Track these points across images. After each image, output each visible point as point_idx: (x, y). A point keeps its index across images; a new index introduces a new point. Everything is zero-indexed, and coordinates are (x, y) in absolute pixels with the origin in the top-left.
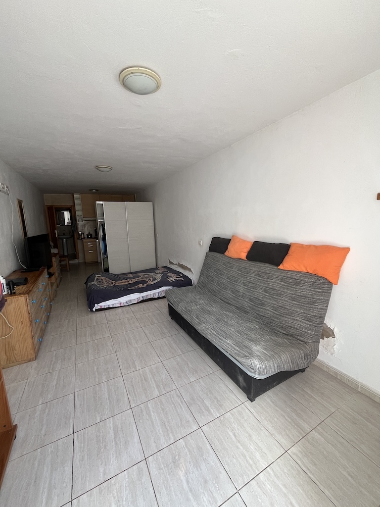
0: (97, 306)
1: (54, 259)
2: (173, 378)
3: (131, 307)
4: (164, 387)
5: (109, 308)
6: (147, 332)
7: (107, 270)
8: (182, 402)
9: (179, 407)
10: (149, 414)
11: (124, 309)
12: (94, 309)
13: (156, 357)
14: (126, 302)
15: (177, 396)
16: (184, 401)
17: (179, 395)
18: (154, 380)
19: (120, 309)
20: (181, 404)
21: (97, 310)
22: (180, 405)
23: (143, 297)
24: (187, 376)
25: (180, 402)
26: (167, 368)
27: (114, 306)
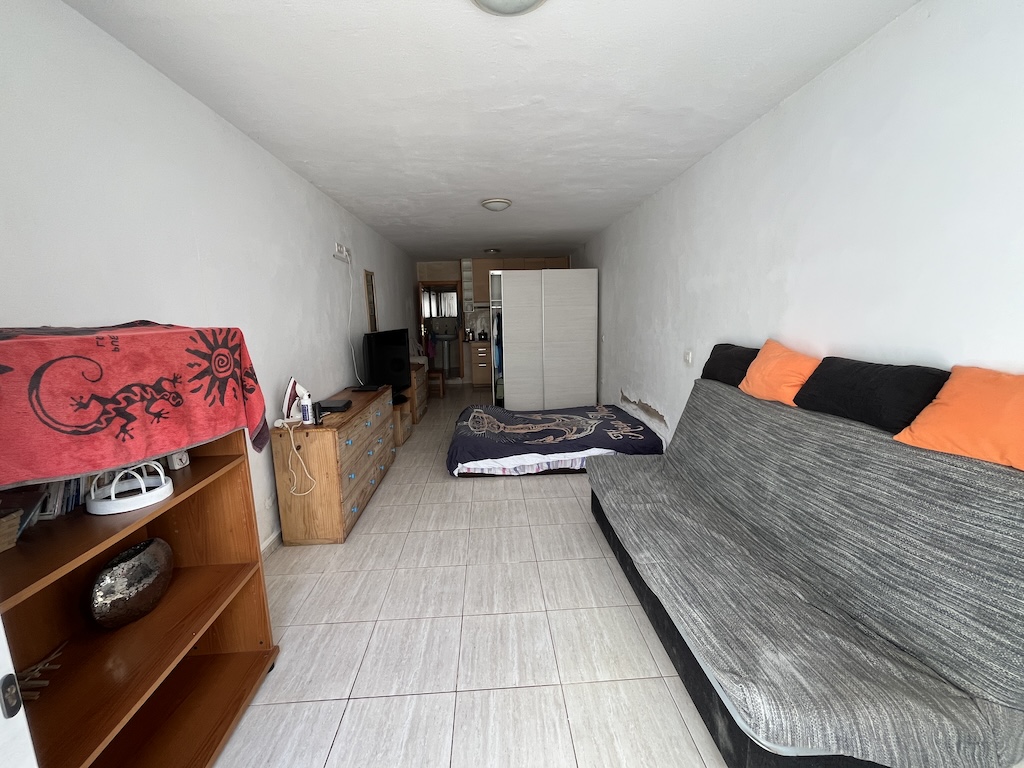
0: (462, 468)
1: (413, 374)
2: (560, 656)
3: (524, 480)
4: (534, 671)
5: (482, 475)
6: (537, 538)
7: (500, 403)
8: (561, 720)
9: (552, 730)
10: (485, 719)
11: (509, 481)
12: (456, 473)
13: (539, 596)
14: (515, 469)
15: (556, 702)
16: (566, 722)
17: (561, 701)
18: (519, 647)
19: (501, 482)
20: (557, 724)
21: (462, 475)
22: (554, 726)
23: (548, 463)
24: (591, 663)
25: (557, 719)
26: (554, 629)
27: (492, 472)
